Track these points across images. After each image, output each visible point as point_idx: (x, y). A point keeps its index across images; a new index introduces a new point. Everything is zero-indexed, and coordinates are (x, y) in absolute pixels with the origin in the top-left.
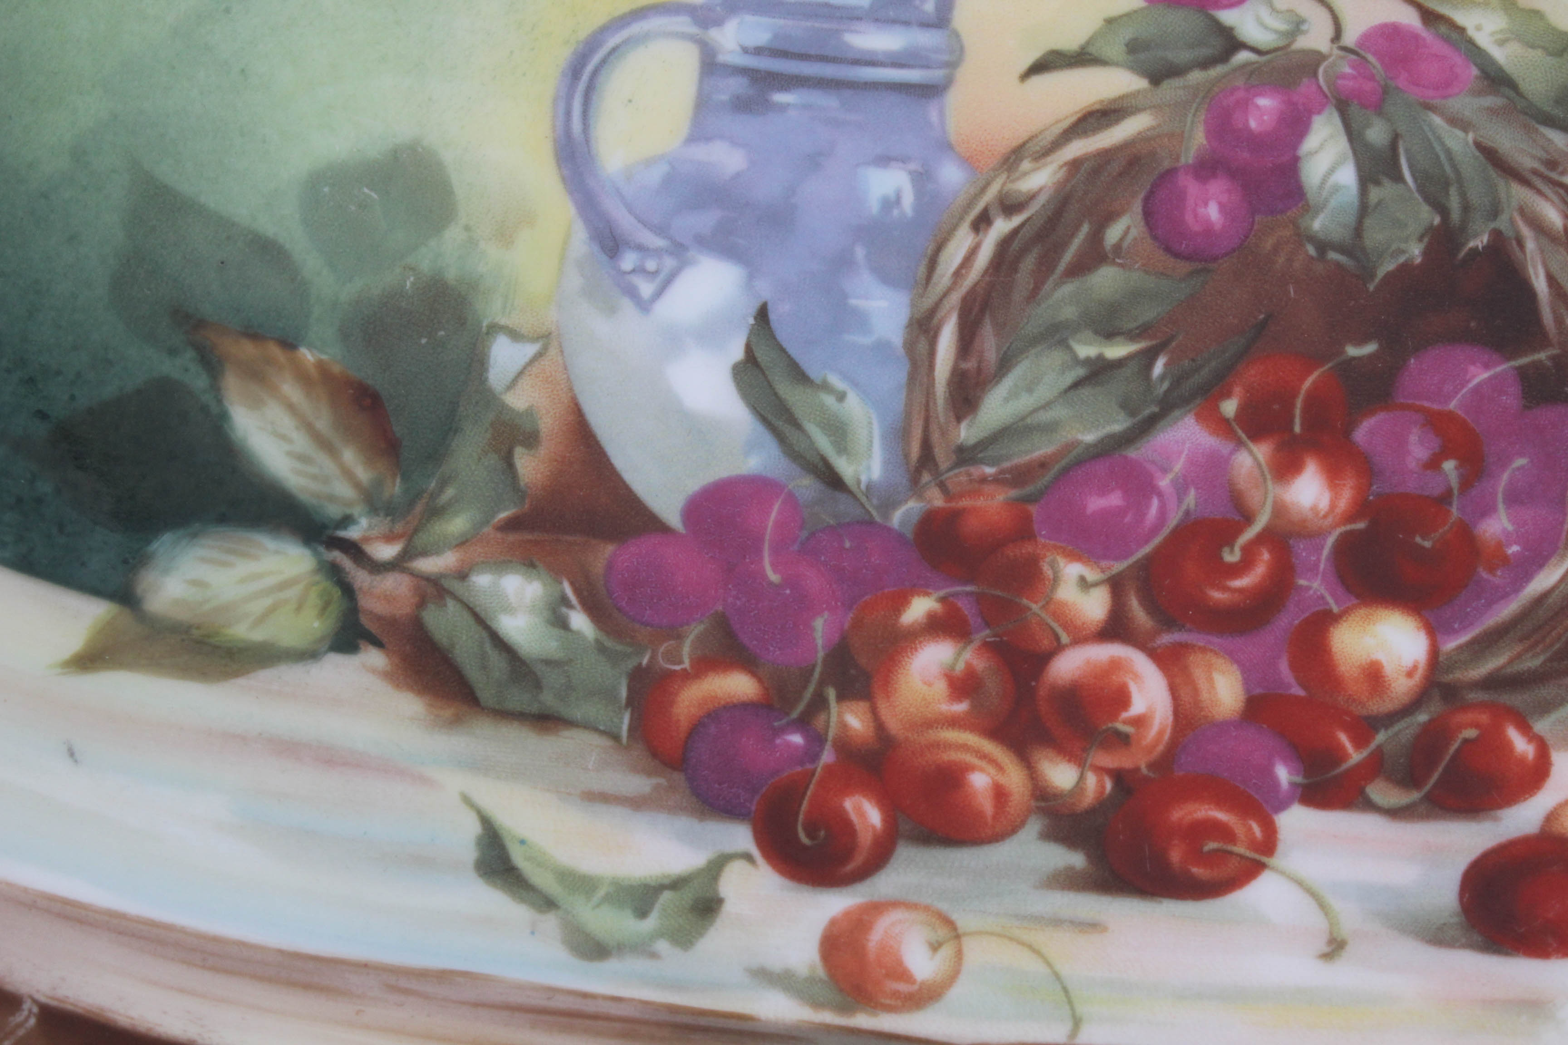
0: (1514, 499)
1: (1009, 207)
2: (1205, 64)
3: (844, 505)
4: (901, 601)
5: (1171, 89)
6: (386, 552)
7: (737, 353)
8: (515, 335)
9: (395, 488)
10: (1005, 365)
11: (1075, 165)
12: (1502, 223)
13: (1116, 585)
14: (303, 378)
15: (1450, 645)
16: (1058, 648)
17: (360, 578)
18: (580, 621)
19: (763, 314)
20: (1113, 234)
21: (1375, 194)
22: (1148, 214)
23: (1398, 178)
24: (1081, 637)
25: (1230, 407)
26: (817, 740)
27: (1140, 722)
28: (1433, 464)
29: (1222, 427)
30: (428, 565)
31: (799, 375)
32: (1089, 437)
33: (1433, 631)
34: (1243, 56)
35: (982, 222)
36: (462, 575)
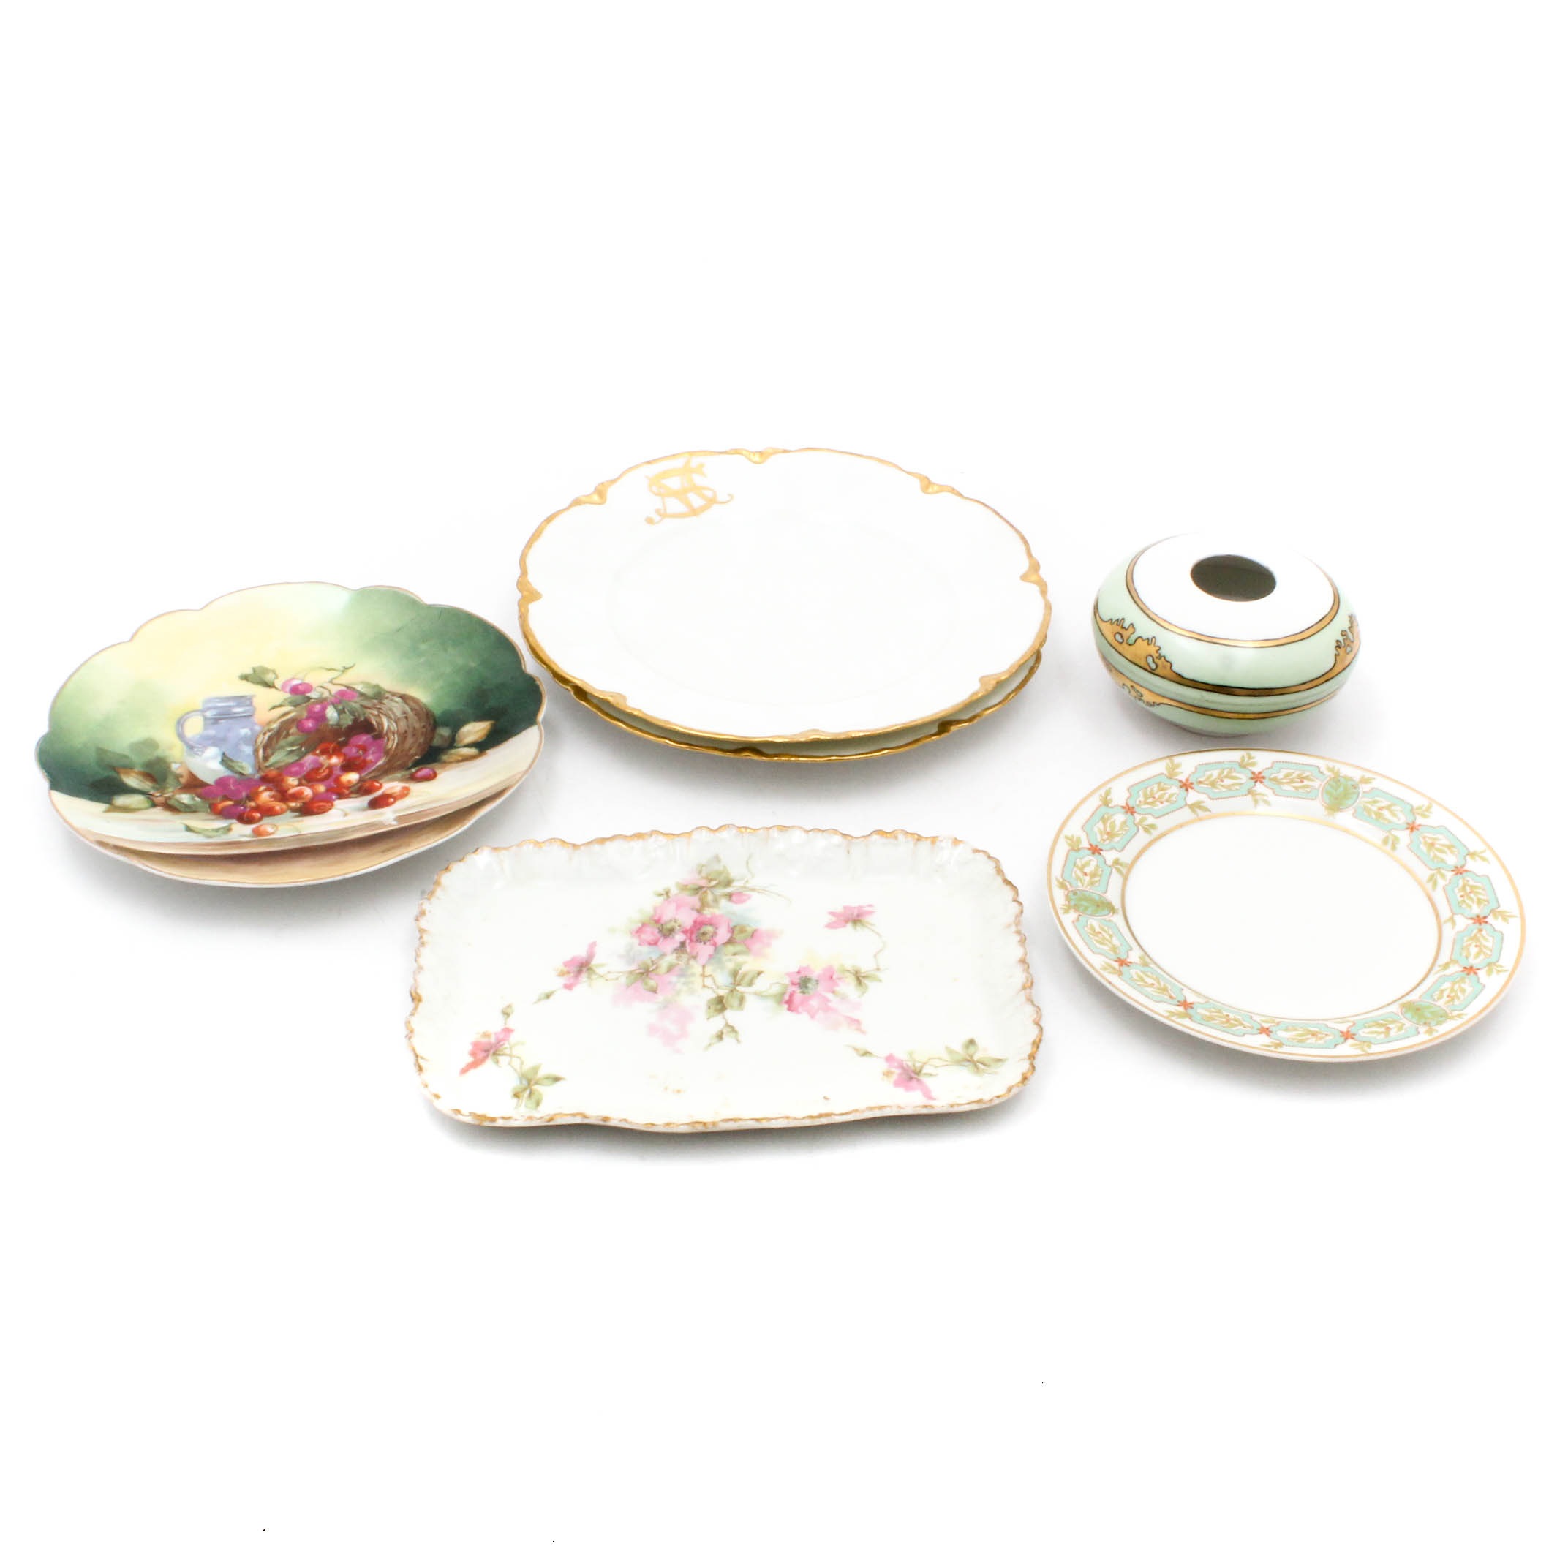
0: (373, 753)
1: (269, 731)
2: (305, 703)
3: (244, 777)
4: (259, 786)
5: (298, 708)
6: (158, 794)
7: (220, 759)
8: (175, 762)
9: (157, 786)
10: (273, 754)
11: (281, 723)
12: (366, 715)
13: (300, 780)
14: (135, 773)
15: (363, 775)
16: (289, 789)
17: (154, 799)
18: (197, 799)
19: (224, 754)
20: (291, 731)
21: (341, 716)
22: (298, 727)
23: (345, 712)
24: (293, 787)
25: (318, 752)
26: (245, 808)
27: (307, 796)
28: (358, 752)
29: (317, 755)
30: (167, 795)
31: (232, 761)
32: (291, 761)
33: (360, 773)
34: (312, 701)
35: (265, 734)
36: (173, 796)
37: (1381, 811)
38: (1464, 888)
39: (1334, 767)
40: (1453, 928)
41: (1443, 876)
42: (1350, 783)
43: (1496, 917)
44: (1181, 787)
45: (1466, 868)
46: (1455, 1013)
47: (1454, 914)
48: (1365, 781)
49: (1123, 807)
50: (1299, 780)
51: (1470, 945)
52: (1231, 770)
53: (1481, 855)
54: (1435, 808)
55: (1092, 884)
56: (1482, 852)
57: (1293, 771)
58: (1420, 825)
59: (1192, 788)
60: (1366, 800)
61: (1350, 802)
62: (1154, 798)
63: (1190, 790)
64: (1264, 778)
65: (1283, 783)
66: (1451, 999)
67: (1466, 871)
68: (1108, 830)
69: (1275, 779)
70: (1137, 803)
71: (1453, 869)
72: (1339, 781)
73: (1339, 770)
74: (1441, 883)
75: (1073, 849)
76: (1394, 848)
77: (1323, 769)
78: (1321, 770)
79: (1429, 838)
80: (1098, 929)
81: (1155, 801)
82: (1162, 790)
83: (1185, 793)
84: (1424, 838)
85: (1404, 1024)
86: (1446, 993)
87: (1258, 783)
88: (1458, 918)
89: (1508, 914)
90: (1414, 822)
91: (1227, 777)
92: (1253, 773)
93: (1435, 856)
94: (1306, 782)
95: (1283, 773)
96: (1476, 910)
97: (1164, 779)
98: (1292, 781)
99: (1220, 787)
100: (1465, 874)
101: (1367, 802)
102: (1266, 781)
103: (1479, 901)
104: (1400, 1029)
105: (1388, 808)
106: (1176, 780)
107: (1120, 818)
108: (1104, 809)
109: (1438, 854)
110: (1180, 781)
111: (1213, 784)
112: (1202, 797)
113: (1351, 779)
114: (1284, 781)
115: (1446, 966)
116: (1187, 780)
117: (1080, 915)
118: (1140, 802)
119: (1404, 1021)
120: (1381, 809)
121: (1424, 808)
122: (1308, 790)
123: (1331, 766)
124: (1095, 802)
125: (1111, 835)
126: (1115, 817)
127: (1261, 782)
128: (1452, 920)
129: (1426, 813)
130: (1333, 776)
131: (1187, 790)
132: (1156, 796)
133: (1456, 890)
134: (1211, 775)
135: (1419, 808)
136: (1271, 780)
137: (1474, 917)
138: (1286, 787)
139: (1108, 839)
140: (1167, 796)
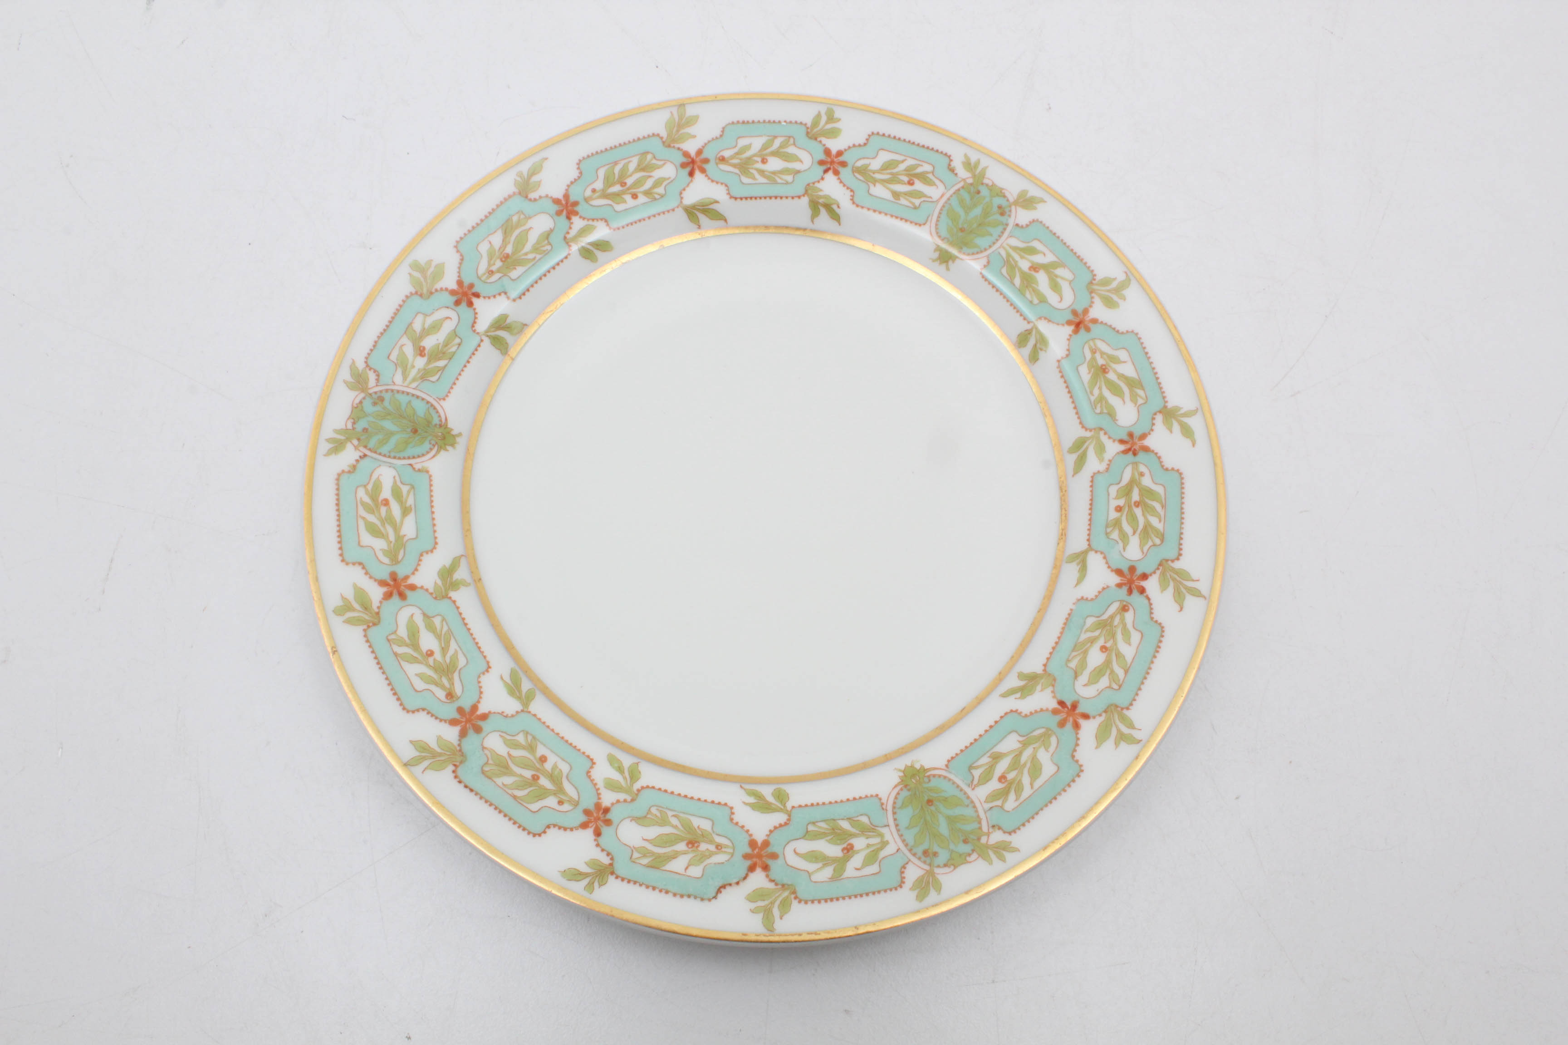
37: (1033, 273)
38: (1127, 491)
39: (978, 162)
40: (1079, 581)
41: (1101, 449)
42: (997, 201)
43: (1163, 587)
44: (683, 165)
45: (1147, 442)
46: (997, 837)
47: (1090, 548)
48: (1026, 202)
49: (556, 201)
50: (906, 179)
51: (1092, 641)
52: (789, 139)
53: (1185, 420)
54: (1133, 293)
55: (424, 376)
56: (1190, 414)
57: (900, 158)
58: (1095, 321)
59: (703, 171)
60: (1014, 242)
61: (982, 242)
62: (623, 184)
63: (698, 175)
64: (844, 164)
65: (875, 182)
66: (1009, 786)
67: (1146, 449)
68: (509, 250)
69: (862, 171)
70: (588, 193)
71: (1125, 437)
72: (979, 192)
73: (983, 174)
74: (1093, 464)
75: (419, 294)
76: (1034, 358)
77: (957, 164)
78: (953, 164)
79: (1102, 354)
80: (386, 493)
81: (623, 193)
82: (643, 170)
83: (688, 179)
84: (1093, 352)
85: (884, 844)
86: (1002, 767)
87: (830, 176)
88: (1095, 562)
89: (1190, 584)
90: (1086, 311)
91: (776, 154)
92: (827, 152)
93: (1101, 399)
94: (919, 186)
95: (884, 157)
96: (1133, 552)
97: (655, 146)
98: (894, 179)
99: (757, 176)
100: (1141, 456)
101: (1015, 249)
102: (845, 173)
103: (1147, 531)
104: (872, 857)
105: (1048, 268)
106: (679, 149)
107: (541, 224)
108: (517, 204)
109: (1107, 393)
110: (686, 154)
111: (744, 167)
112: (717, 193)
113: (1001, 193)
114: (878, 176)
115: (1030, 683)
116: (700, 152)
117: (365, 455)
118: (594, 191)
119: (889, 834)
120: (1035, 268)
121: (1114, 285)
122: (917, 202)
123: (973, 160)
124: (506, 185)
125: (508, 261)
126: (531, 223)
127: (836, 173)
128: (1081, 559)
129: (1115, 298)
130: (970, 181)
131: (691, 174)
132: (630, 181)
133: (1113, 490)
134: (748, 147)
135: (1106, 282)
136: (856, 170)
137: (1125, 568)
138: (879, 191)
139: (498, 271)
140: (649, 184)
